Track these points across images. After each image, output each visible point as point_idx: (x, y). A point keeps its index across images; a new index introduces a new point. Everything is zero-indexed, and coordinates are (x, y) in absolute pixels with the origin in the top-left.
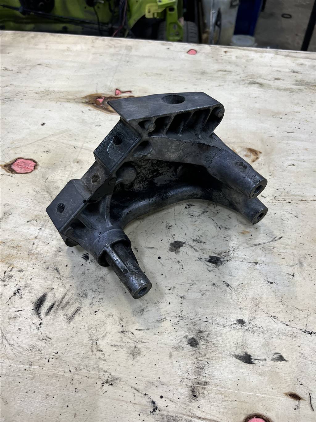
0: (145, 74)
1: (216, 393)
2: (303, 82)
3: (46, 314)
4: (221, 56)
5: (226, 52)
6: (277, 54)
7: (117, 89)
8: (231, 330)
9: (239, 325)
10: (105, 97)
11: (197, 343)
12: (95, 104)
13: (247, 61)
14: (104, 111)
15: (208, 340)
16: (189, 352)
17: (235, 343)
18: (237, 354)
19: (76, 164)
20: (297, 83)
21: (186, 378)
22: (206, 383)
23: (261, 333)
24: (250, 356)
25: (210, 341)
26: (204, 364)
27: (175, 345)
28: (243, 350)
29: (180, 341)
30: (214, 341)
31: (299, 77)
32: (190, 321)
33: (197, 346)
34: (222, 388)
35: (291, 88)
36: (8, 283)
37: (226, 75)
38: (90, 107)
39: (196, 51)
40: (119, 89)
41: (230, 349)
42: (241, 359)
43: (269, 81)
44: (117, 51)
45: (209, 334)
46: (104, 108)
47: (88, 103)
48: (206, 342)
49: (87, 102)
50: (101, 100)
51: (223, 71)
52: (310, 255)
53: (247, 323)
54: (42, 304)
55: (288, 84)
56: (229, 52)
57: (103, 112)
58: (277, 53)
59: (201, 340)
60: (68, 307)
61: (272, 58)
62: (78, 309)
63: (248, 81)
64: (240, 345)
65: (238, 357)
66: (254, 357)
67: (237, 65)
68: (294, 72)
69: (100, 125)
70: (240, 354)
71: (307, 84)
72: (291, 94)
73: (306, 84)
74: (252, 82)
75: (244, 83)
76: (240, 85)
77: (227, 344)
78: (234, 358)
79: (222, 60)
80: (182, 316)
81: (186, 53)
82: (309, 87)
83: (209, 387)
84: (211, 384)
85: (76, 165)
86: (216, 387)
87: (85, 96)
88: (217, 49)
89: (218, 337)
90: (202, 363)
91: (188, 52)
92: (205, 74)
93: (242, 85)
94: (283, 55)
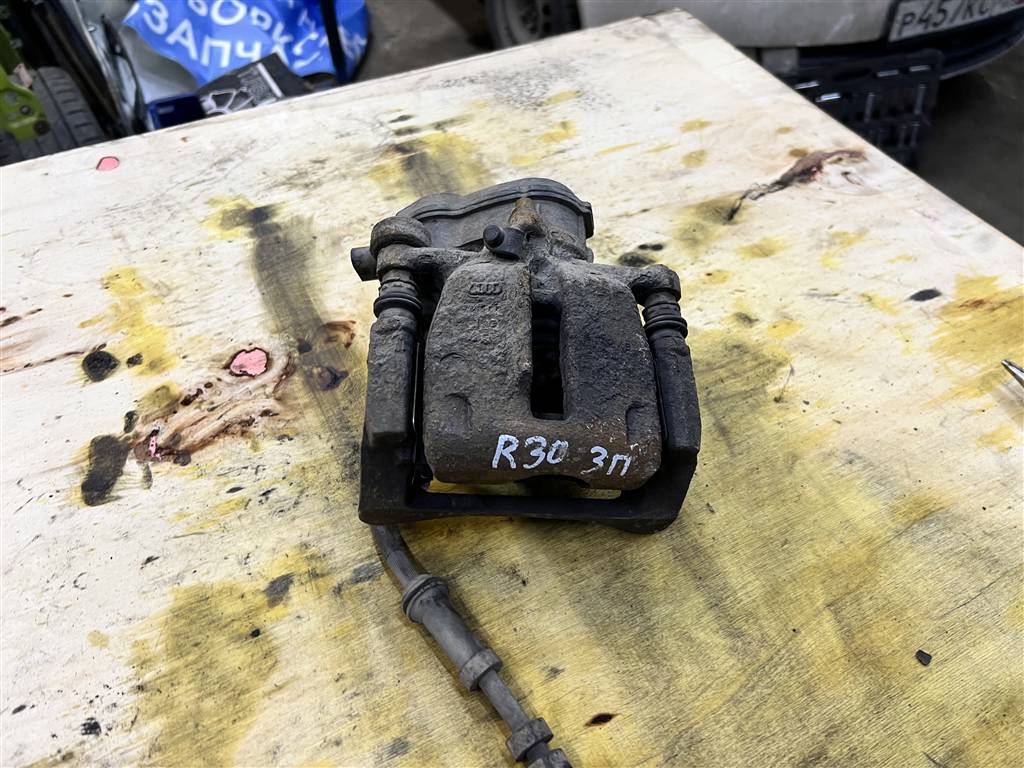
2: (367, 151)
4: (179, 151)
5: (184, 139)
6: (292, 109)
11: (407, 743)
15: (424, 723)
20: (358, 155)
30: (435, 718)
31: (356, 142)
33: (409, 749)
37: (208, 190)
39: (117, 160)
48: (423, 730)
51: (197, 184)
56: (193, 137)
59: (412, 733)
61: (286, 121)
68: (342, 136)
72: (357, 181)
79: (185, 159)
81: (94, 170)
88: (161, 138)
91: (97, 167)
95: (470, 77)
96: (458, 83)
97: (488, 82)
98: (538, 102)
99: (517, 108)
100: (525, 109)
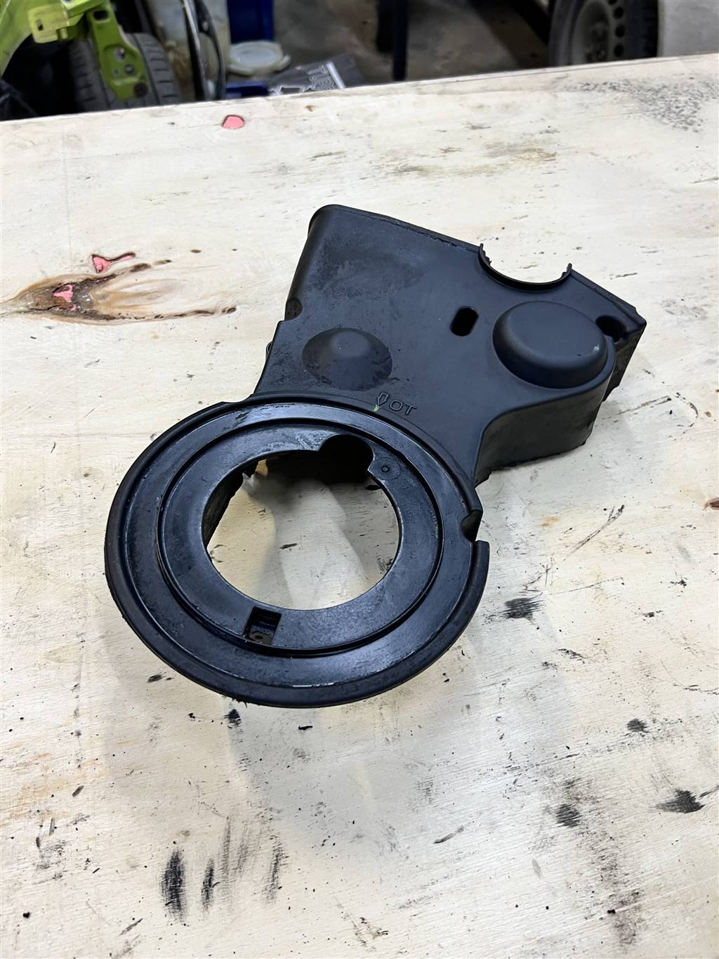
0: (146, 199)
1: (663, 906)
2: (502, 148)
3: (204, 903)
4: (304, 120)
5: (309, 108)
6: (420, 92)
7: (94, 256)
8: (627, 751)
9: (637, 733)
10: (72, 284)
11: (577, 814)
12: (57, 309)
13: (366, 120)
14: (86, 321)
15: (594, 795)
16: (571, 843)
17: (647, 778)
18: (663, 801)
19: (84, 481)
20: (491, 150)
21: (594, 905)
22: (635, 894)
23: (684, 734)
24: (688, 793)
25: (600, 798)
26: (613, 854)
27: (534, 839)
28: (671, 786)
29: (541, 826)
30: (607, 793)
31: (489, 136)
32: (539, 770)
33: (578, 821)
34: (670, 889)
35: (486, 166)
36: (62, 866)
37: (336, 163)
38: (47, 319)
39: (242, 119)
40: (101, 254)
41: (645, 795)
42: (676, 809)
43: (433, 157)
44: (45, 156)
45: (589, 782)
46: (85, 312)
47: (35, 310)
48: (594, 803)
49: (31, 307)
50: (67, 295)
51: (325, 155)
52: (691, 526)
53: (649, 723)
54: (181, 881)
55: (474, 156)
56: (318, 107)
57: (87, 324)
58: (419, 89)
59: (582, 803)
60: (250, 859)
61: (414, 104)
62: (277, 856)
63: (392, 168)
64: (660, 778)
65: (669, 807)
66: (696, 793)
67: (349, 135)
68: (474, 128)
69: (98, 361)
70: (668, 797)
71: (511, 150)
72: (491, 178)
73: (509, 151)
74: (399, 166)
75: (383, 174)
76: (376, 180)
77: (635, 789)
78: (663, 813)
79: (311, 128)
80: (516, 765)
81: (220, 127)
82: (519, 155)
83: (645, 901)
84: (646, 892)
85: (85, 484)
86: (658, 894)
87: (18, 292)
88: (287, 103)
89: (609, 779)
90: (608, 854)
91: (223, 124)
92: (289, 171)
93: (381, 180)
94: (433, 93)
95: (611, 84)
96: (597, 89)
97: (631, 91)
98: (688, 121)
99: (665, 124)
100: (674, 126)
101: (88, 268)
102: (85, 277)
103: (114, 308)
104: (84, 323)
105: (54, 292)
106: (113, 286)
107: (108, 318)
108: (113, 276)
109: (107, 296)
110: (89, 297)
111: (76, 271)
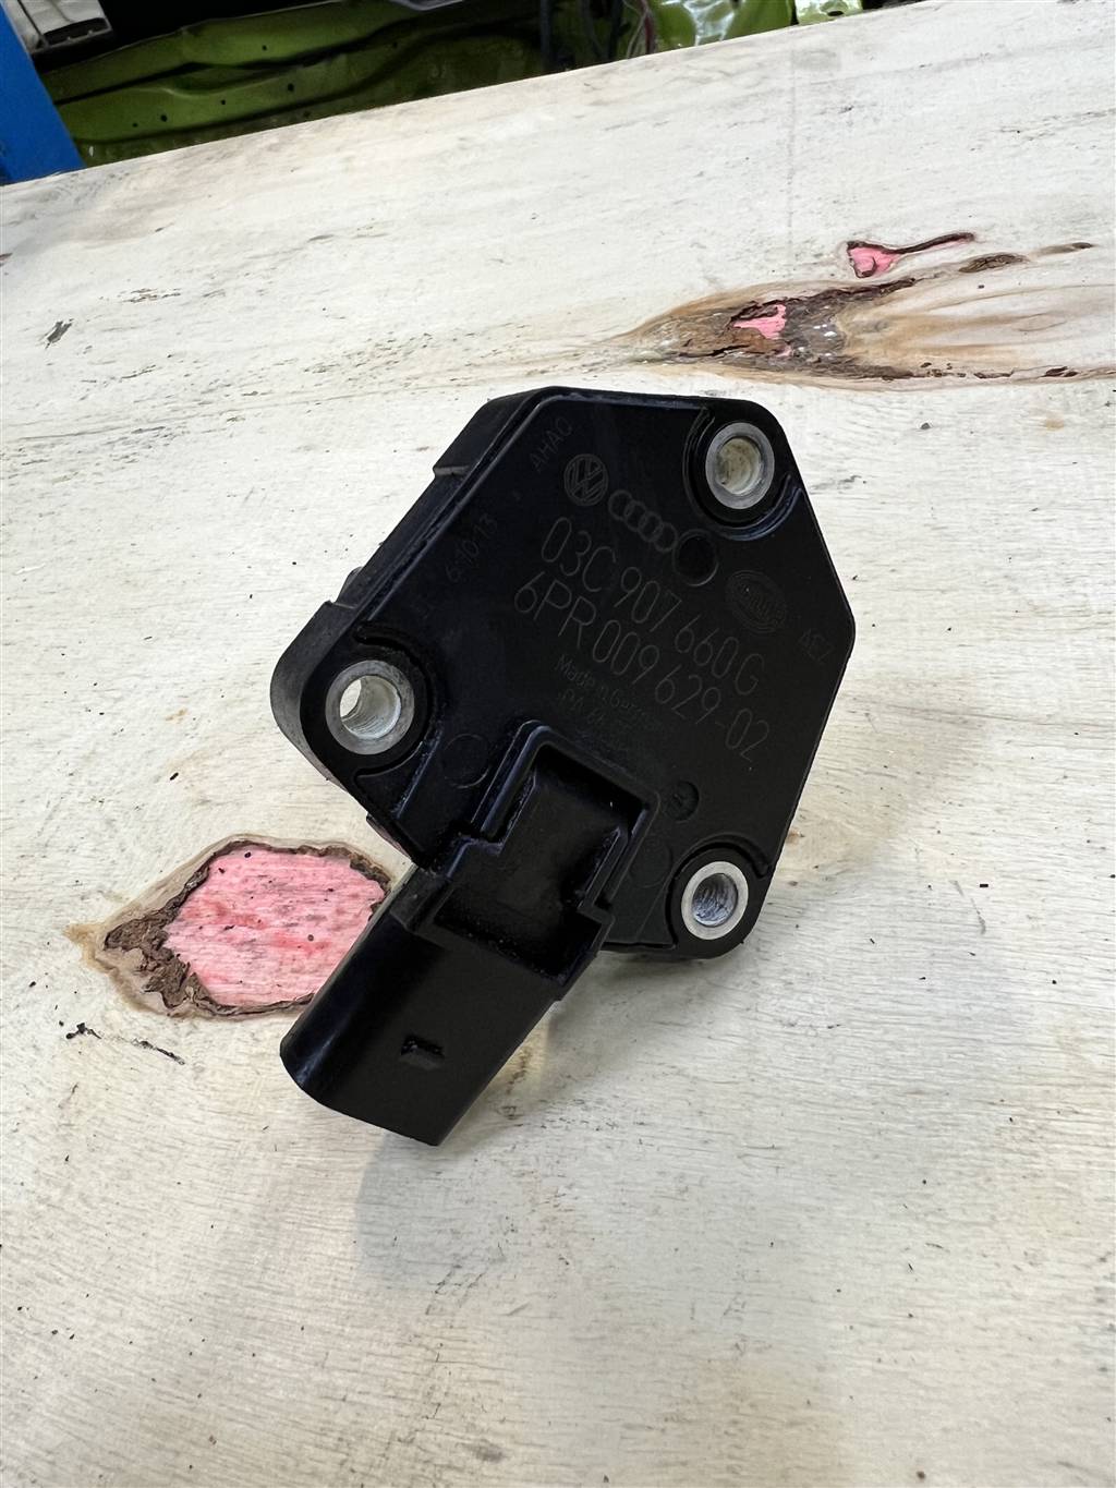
10: (786, 301)
47: (679, 356)
49: (669, 350)
50: (771, 327)
101: (834, 267)
102: (824, 288)
103: (907, 351)
104: (812, 384)
105: (734, 319)
106: (906, 304)
107: (889, 374)
108: (908, 282)
109: (886, 326)
110: (833, 328)
111: (799, 275)
